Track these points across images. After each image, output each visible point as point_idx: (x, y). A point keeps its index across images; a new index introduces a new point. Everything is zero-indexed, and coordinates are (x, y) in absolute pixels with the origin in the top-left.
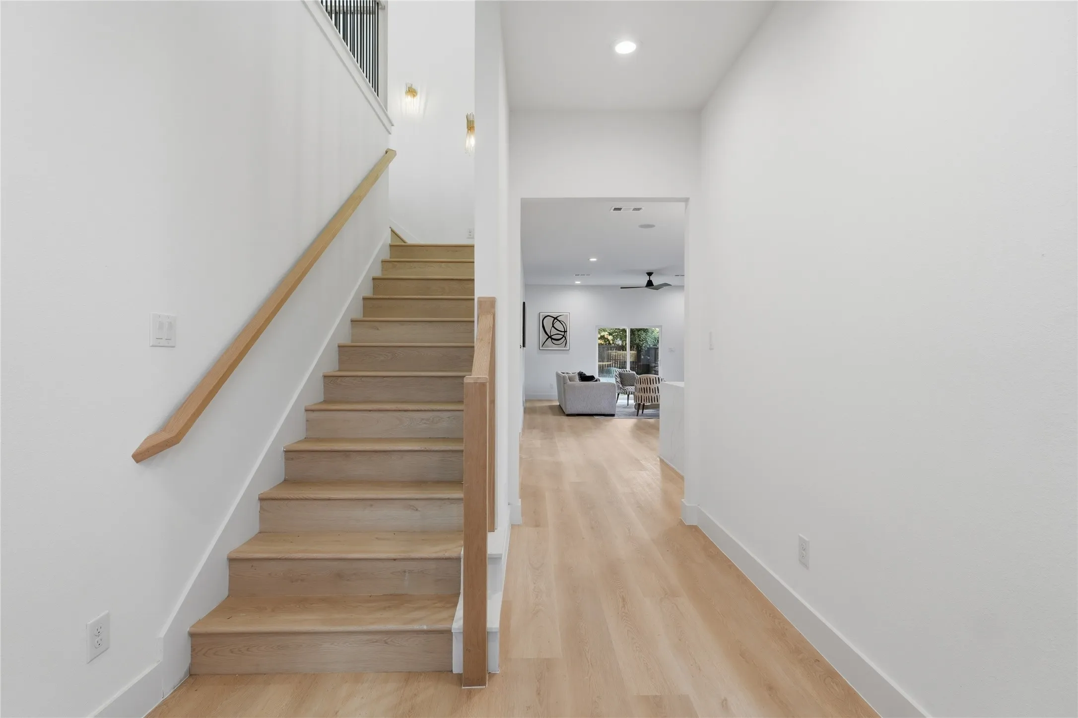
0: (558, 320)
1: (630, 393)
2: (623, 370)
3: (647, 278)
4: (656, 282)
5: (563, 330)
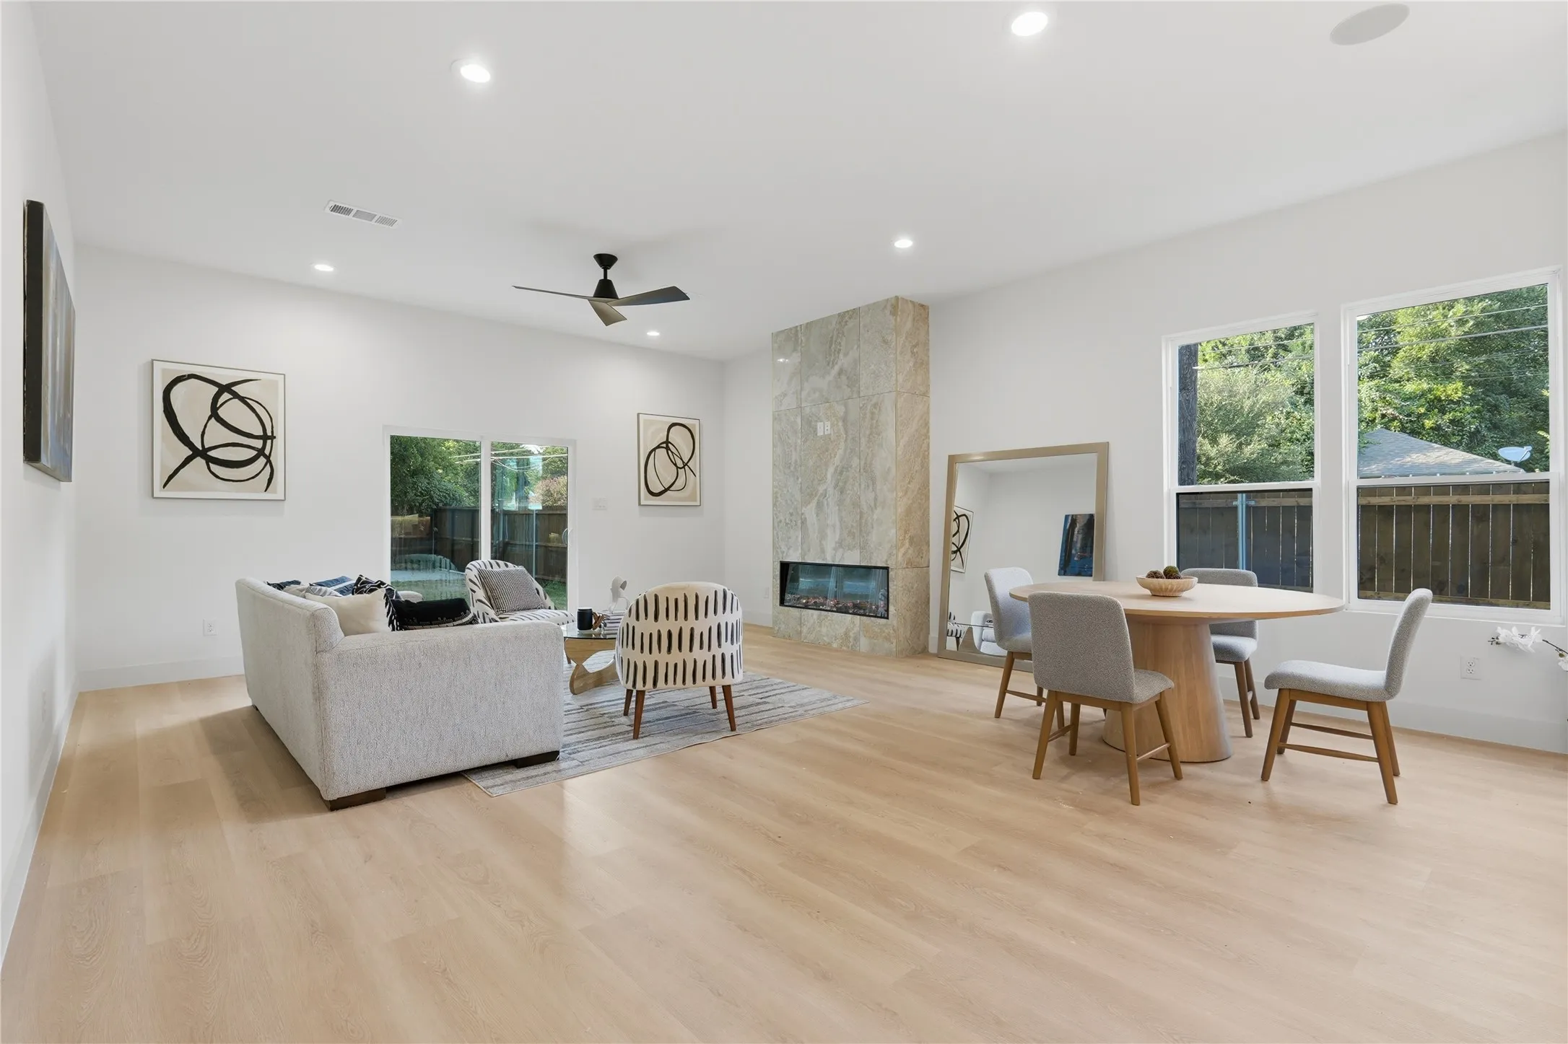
0: (236, 395)
3: (599, 271)
4: (623, 285)
5: (261, 433)
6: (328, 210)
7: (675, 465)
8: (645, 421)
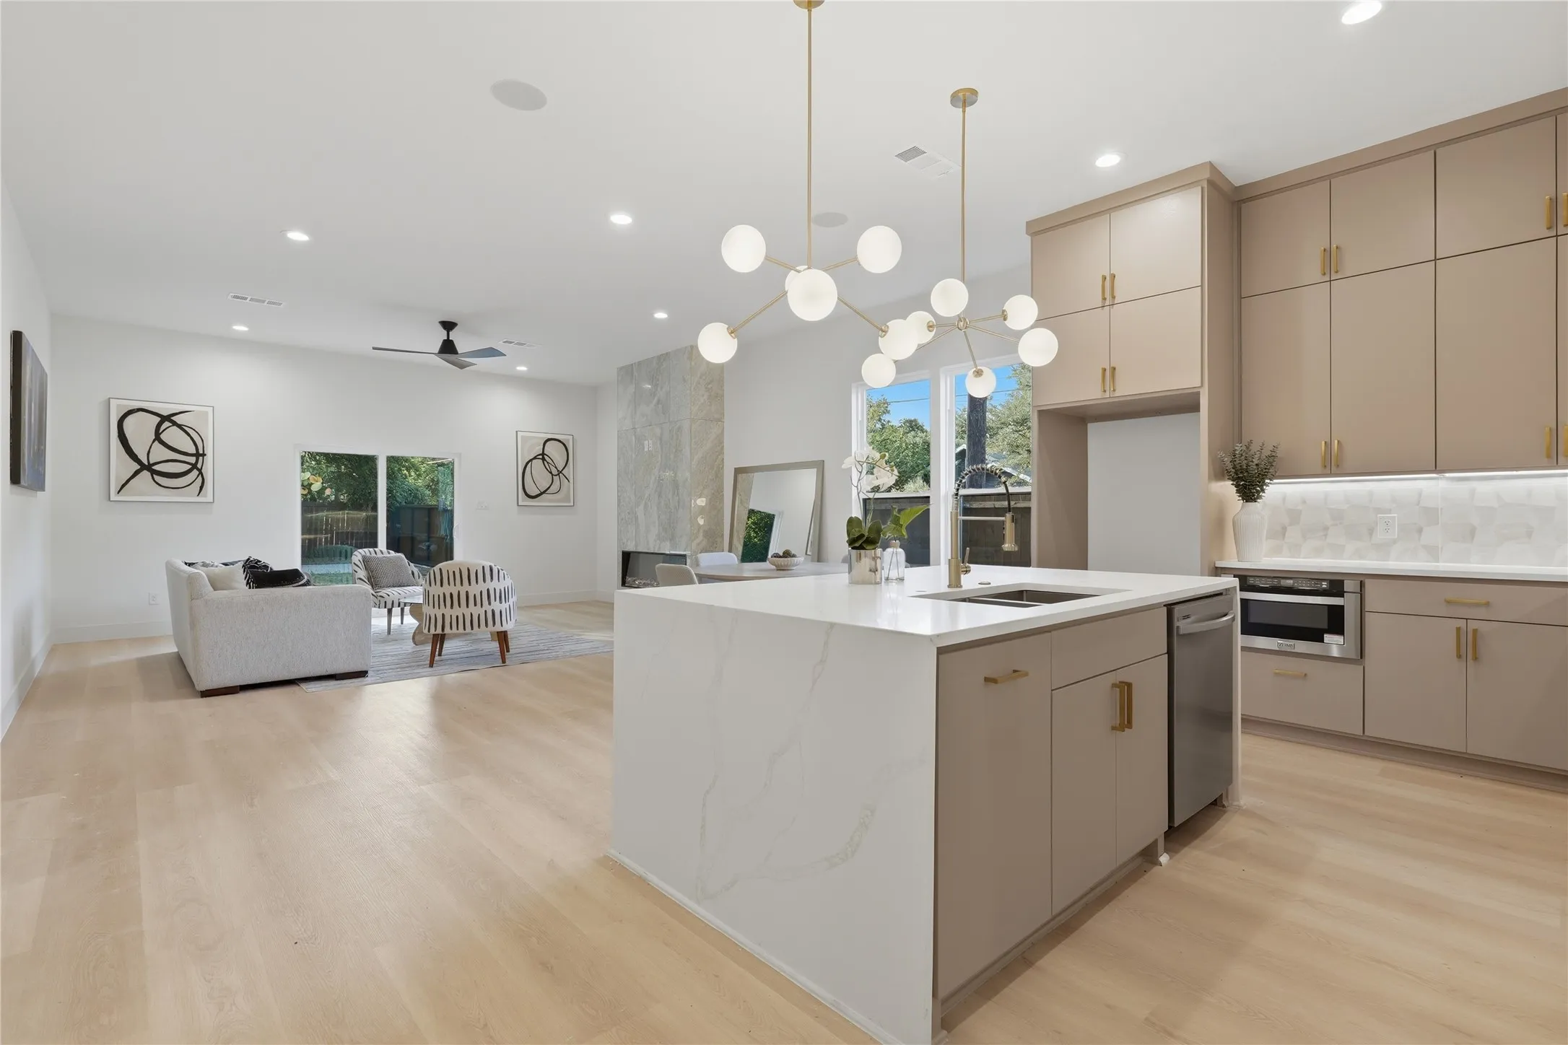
0: (174, 423)
1: (396, 604)
2: (371, 550)
3: (442, 334)
4: (463, 343)
5: (194, 451)
6: (229, 297)
7: (551, 473)
8: (522, 437)
